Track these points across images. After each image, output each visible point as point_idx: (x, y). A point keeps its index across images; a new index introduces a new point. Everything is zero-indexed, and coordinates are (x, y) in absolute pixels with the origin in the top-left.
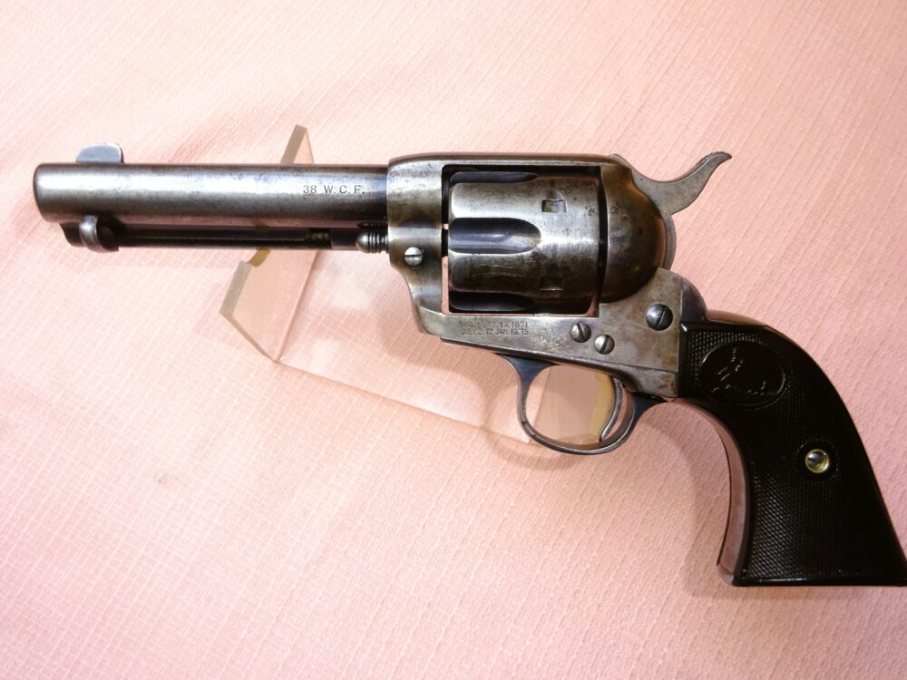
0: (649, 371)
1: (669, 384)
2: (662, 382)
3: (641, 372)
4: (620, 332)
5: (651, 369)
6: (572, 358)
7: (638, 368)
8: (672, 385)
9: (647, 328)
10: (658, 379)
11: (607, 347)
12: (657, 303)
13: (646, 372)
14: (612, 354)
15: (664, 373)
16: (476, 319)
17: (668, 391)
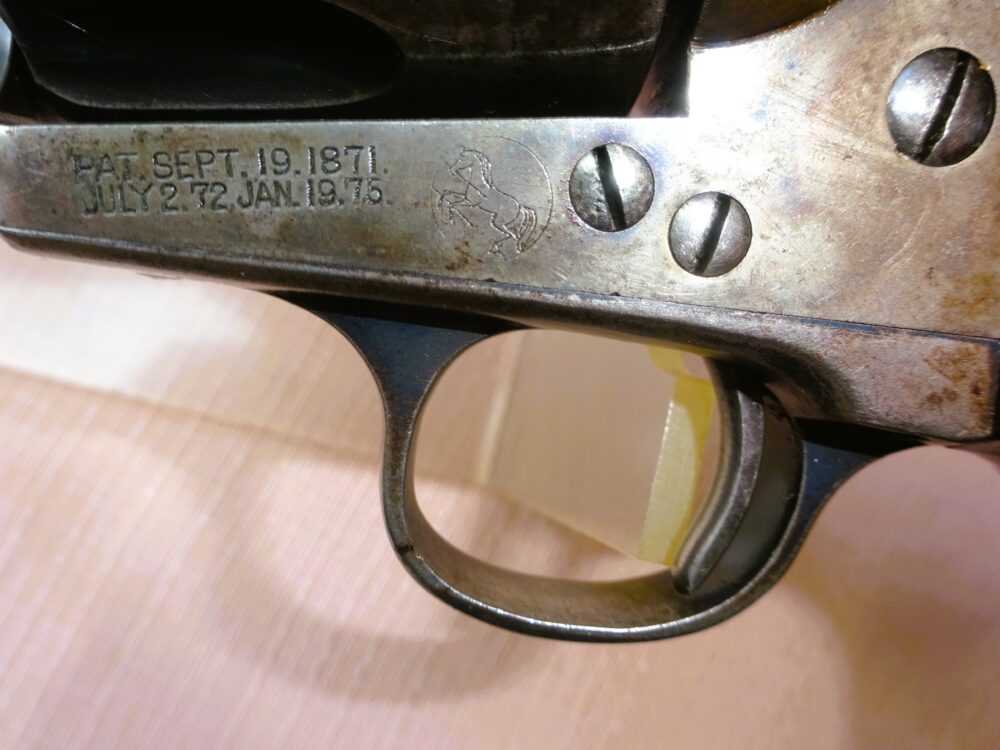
0: (886, 341)
1: (963, 389)
2: (938, 382)
3: (857, 343)
4: (775, 179)
5: (894, 329)
6: (574, 299)
7: (848, 326)
8: (976, 391)
9: (889, 155)
10: (921, 368)
11: (723, 245)
12: (935, 41)
13: (874, 343)
14: (741, 273)
15: (948, 345)
16: (142, 137)
17: (965, 416)
